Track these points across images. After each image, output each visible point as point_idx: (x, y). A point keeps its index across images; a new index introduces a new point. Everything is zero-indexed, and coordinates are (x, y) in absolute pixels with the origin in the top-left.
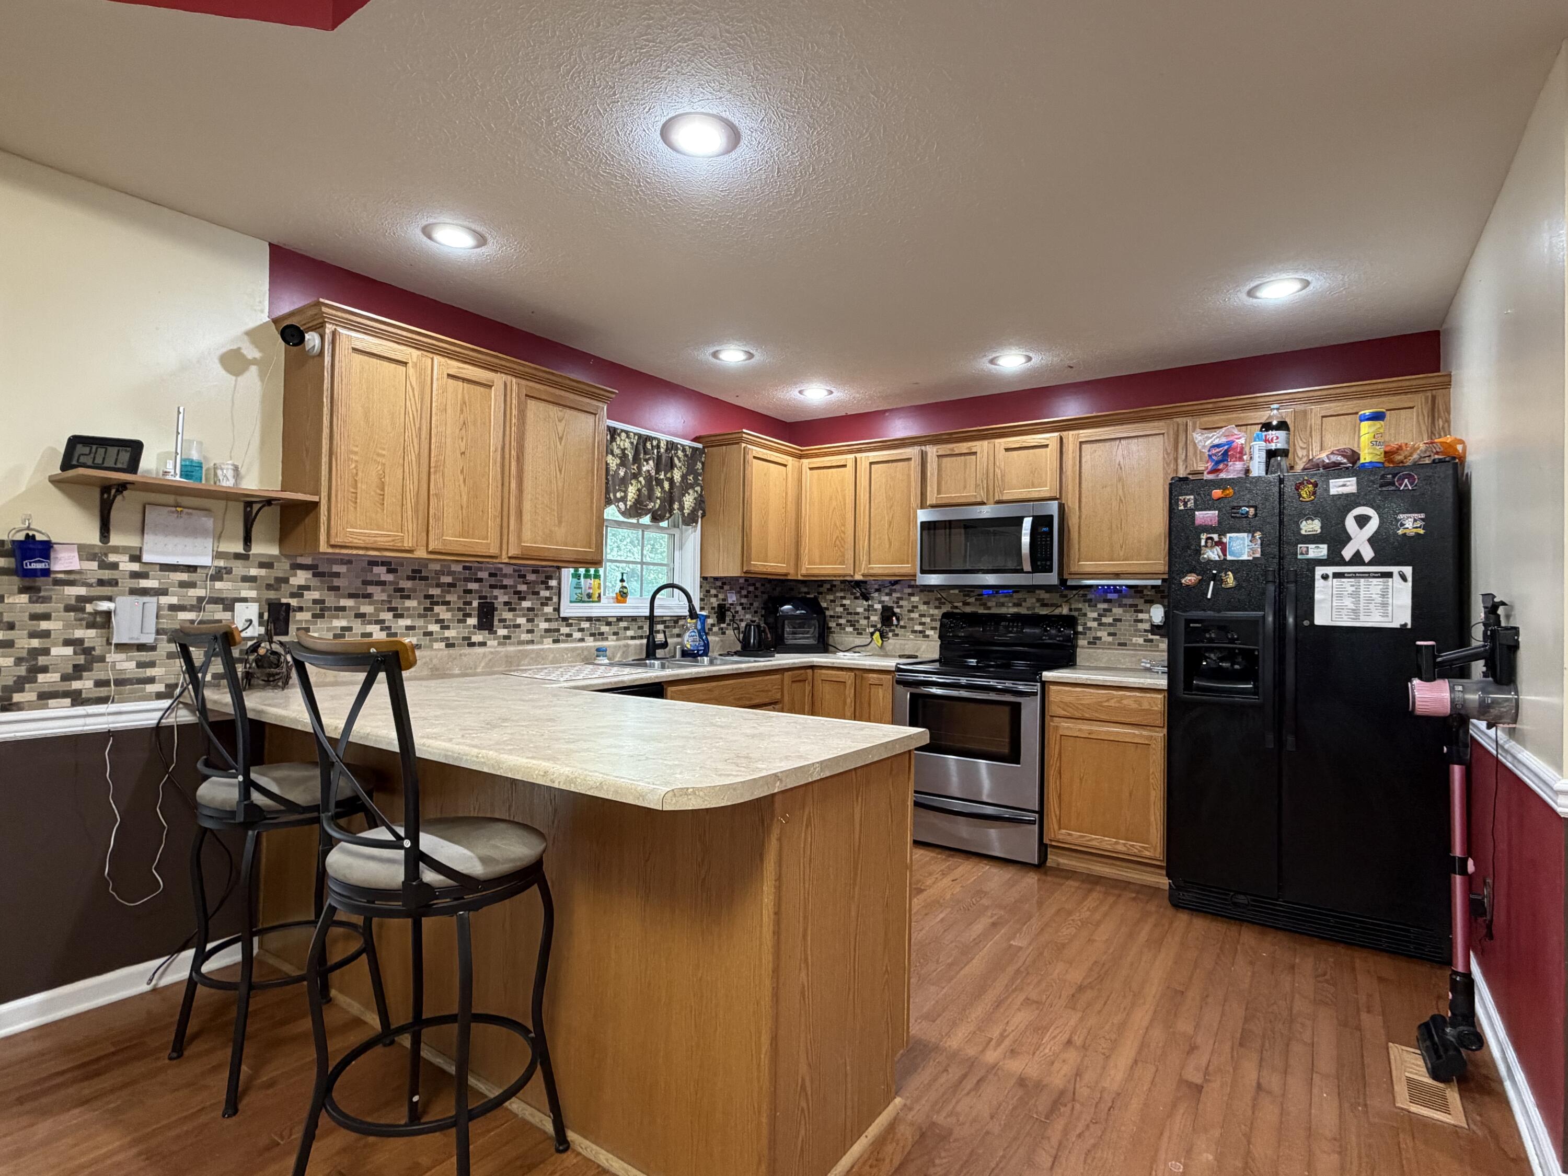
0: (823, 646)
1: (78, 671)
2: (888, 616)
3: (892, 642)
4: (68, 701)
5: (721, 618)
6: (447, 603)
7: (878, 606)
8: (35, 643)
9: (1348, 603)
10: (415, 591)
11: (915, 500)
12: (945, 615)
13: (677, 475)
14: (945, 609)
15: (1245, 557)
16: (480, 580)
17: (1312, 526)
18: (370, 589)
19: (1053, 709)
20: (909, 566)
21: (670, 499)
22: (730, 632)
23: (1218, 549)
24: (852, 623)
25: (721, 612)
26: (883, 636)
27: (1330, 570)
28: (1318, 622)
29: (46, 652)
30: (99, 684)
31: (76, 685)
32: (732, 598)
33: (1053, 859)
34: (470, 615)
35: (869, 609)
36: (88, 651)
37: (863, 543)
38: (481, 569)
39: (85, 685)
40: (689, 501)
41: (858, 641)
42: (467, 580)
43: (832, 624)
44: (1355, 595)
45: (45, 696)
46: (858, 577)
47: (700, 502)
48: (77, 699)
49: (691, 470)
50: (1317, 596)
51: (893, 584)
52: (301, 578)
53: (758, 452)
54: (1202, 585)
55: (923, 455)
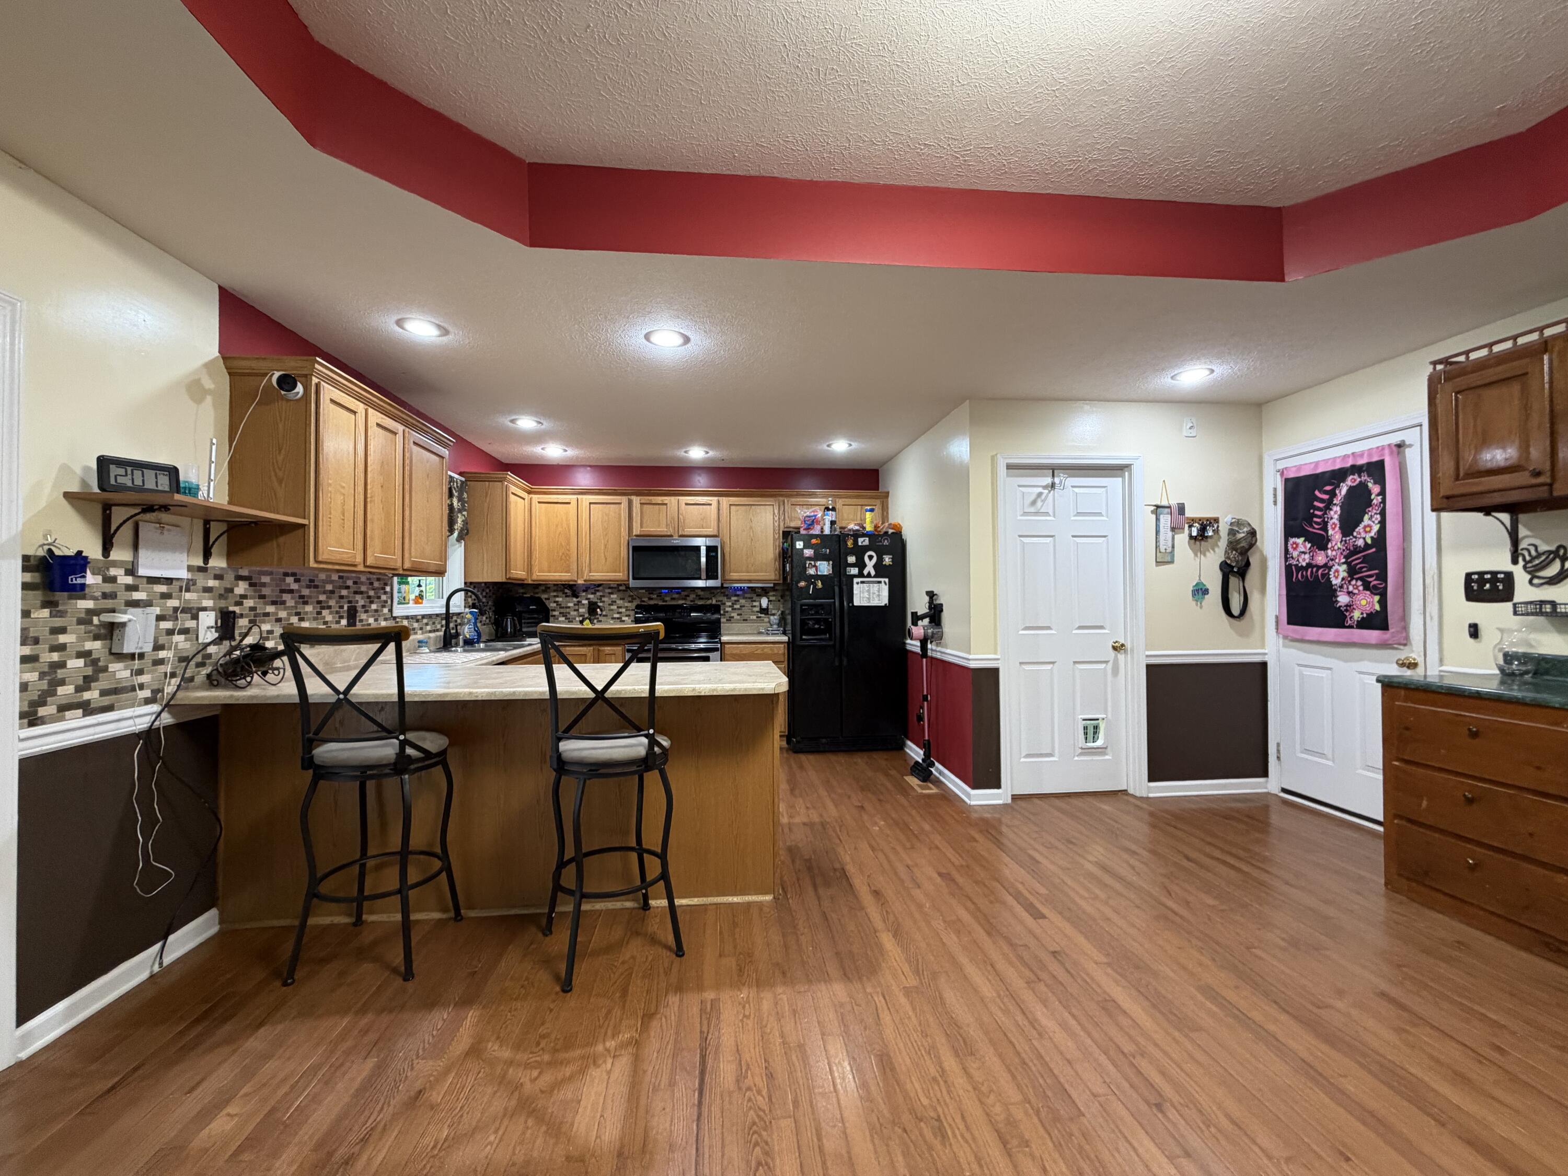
1: (87, 683)
2: (593, 608)
4: (79, 712)
6: (329, 607)
7: (585, 602)
8: (55, 656)
9: (866, 595)
10: (310, 597)
11: (625, 530)
12: (638, 607)
13: (455, 502)
14: (637, 602)
15: (826, 573)
16: (348, 588)
17: (852, 559)
18: (286, 597)
20: (621, 574)
21: (452, 520)
23: (814, 569)
24: (563, 614)
26: (591, 622)
27: (860, 580)
28: (855, 604)
29: (62, 665)
30: (103, 693)
31: (87, 695)
34: (341, 617)
35: (578, 604)
36: (95, 662)
37: (585, 558)
38: (348, 578)
39: (92, 695)
40: (460, 522)
42: (341, 587)
43: (550, 615)
44: (869, 591)
45: (63, 709)
46: (580, 582)
47: (467, 524)
48: (88, 709)
49: (461, 498)
50: (855, 592)
51: (599, 586)
52: (241, 588)
53: (513, 489)
54: (808, 587)
55: (630, 503)
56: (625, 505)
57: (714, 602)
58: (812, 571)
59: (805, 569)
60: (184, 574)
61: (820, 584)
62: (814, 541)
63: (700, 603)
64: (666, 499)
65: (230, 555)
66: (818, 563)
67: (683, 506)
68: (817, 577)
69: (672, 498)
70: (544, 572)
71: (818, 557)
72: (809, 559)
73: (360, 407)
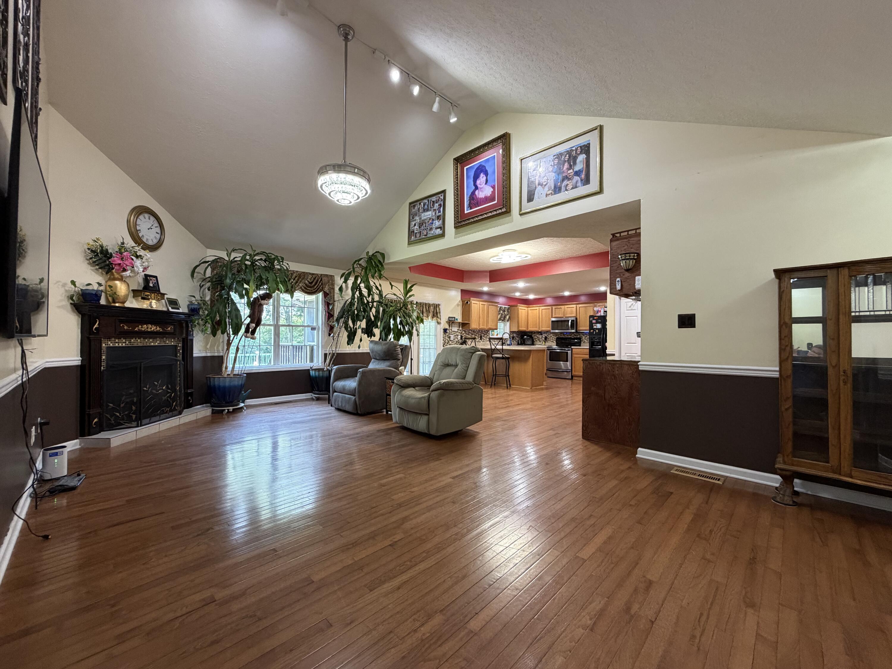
0: (533, 344)
2: (546, 338)
3: (547, 343)
5: (513, 339)
6: (477, 336)
7: (544, 336)
11: (550, 316)
12: (557, 338)
13: (506, 313)
14: (557, 337)
15: (599, 328)
16: (480, 332)
18: (470, 334)
19: (573, 353)
20: (549, 329)
21: (505, 317)
22: (515, 342)
24: (538, 340)
25: (513, 337)
26: (545, 342)
32: (515, 335)
33: (574, 378)
34: (479, 338)
35: (542, 337)
37: (541, 324)
40: (508, 317)
41: (540, 343)
43: (535, 340)
46: (540, 331)
47: (510, 317)
49: (508, 311)
51: (547, 332)
52: (463, 332)
53: (520, 308)
54: (593, 332)
55: (552, 308)
56: (551, 309)
57: (579, 337)
58: (595, 327)
59: (593, 326)
60: (456, 330)
61: (597, 331)
62: (595, 318)
63: (575, 337)
64: (561, 307)
65: (462, 328)
66: (597, 325)
67: (566, 308)
68: (596, 329)
69: (563, 306)
70: (531, 329)
71: (597, 323)
72: (594, 323)
73: (478, 302)
